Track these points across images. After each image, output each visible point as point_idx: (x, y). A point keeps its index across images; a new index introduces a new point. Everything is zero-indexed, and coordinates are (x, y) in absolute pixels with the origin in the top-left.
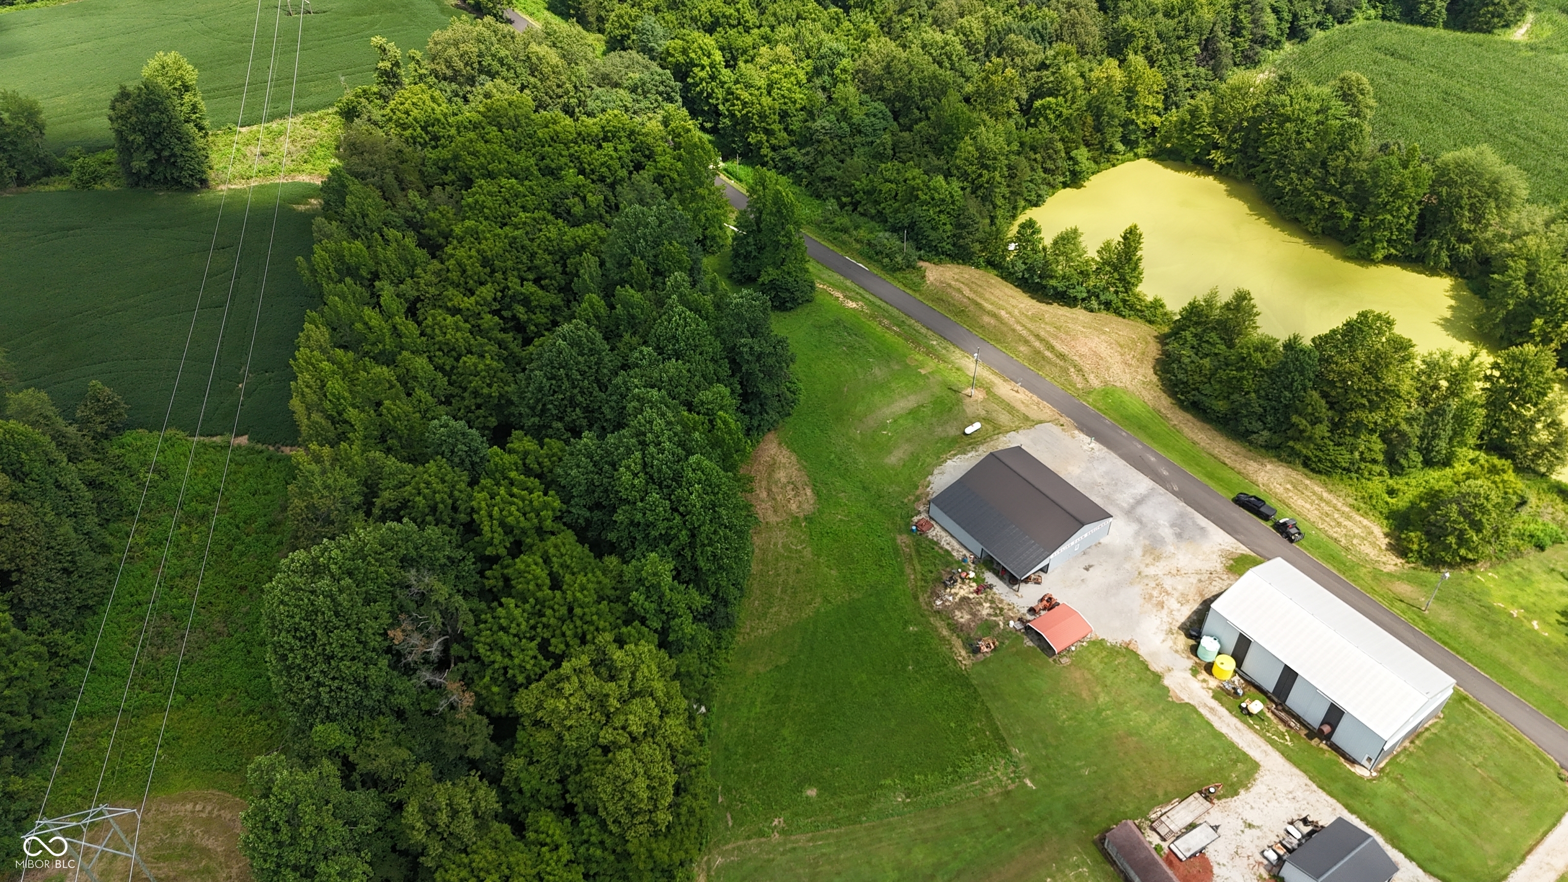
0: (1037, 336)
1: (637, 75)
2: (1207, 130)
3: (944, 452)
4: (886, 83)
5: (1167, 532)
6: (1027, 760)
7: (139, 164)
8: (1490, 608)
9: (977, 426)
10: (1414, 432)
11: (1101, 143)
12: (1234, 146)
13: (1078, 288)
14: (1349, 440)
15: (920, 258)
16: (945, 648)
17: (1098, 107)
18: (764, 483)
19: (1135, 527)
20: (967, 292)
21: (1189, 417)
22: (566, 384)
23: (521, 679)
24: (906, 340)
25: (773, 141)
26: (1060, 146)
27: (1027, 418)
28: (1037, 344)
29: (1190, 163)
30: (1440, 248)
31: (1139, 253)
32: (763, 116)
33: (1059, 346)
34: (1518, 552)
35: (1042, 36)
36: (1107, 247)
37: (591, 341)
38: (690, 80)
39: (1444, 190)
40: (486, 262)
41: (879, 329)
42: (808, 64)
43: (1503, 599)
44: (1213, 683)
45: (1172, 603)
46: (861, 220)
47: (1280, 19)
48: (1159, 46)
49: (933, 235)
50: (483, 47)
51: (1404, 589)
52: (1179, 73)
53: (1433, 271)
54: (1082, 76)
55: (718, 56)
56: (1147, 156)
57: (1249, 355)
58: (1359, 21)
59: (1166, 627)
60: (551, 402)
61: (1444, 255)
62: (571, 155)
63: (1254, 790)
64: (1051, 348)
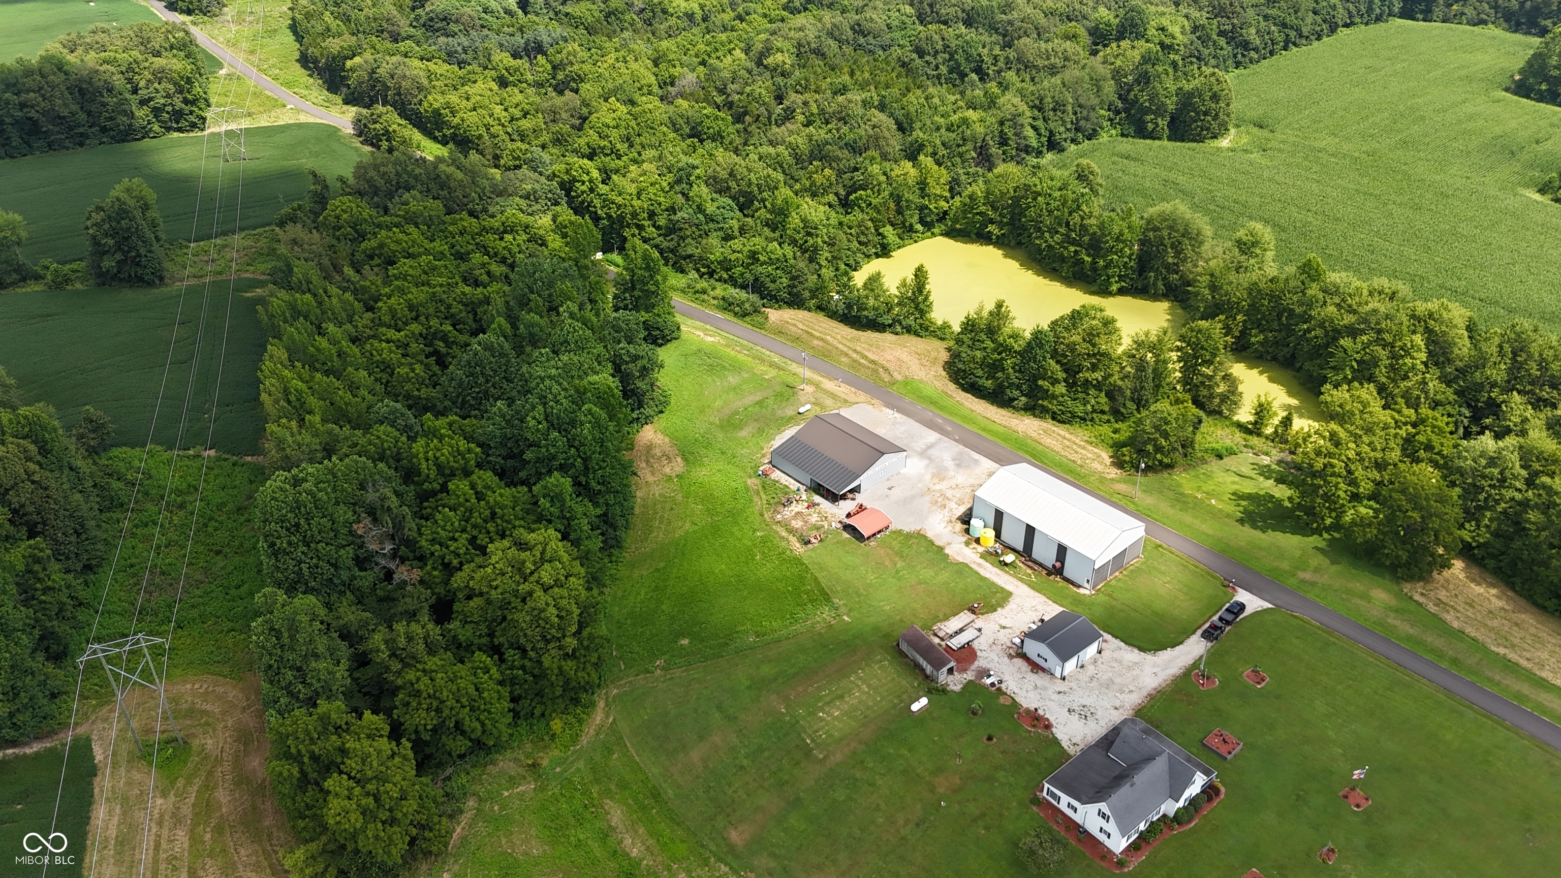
0: (855, 351)
1: (530, 187)
2: (983, 208)
3: (783, 425)
4: (733, 184)
5: (949, 464)
6: (845, 605)
7: (108, 263)
8: (1182, 494)
9: (808, 407)
10: (1127, 385)
11: (903, 223)
12: (1005, 220)
13: (885, 317)
14: (1081, 395)
15: (764, 306)
16: (784, 544)
17: (898, 195)
18: (643, 458)
19: (926, 462)
20: (801, 326)
21: (969, 396)
22: (481, 380)
23: (455, 562)
24: (754, 358)
25: (644, 234)
26: (870, 224)
27: (846, 401)
28: (855, 355)
29: (974, 237)
30: (1156, 279)
31: (927, 287)
32: (634, 215)
33: (871, 356)
34: (1204, 461)
35: (853, 149)
36: (904, 284)
37: (502, 347)
38: (573, 194)
39: (1151, 234)
40: (411, 308)
41: (733, 353)
42: (670, 178)
43: (1192, 489)
44: (981, 549)
45: (953, 505)
46: (718, 284)
47: (1040, 135)
48: (942, 152)
49: (772, 286)
50: (399, 169)
51: (1122, 487)
52: (961, 171)
53: (1155, 297)
54: (885, 174)
55: (595, 174)
56: (942, 235)
57: (1005, 341)
58: (1104, 138)
59: (947, 519)
60: (469, 394)
61: (1160, 284)
62: (477, 244)
63: (1007, 608)
64: (866, 358)
